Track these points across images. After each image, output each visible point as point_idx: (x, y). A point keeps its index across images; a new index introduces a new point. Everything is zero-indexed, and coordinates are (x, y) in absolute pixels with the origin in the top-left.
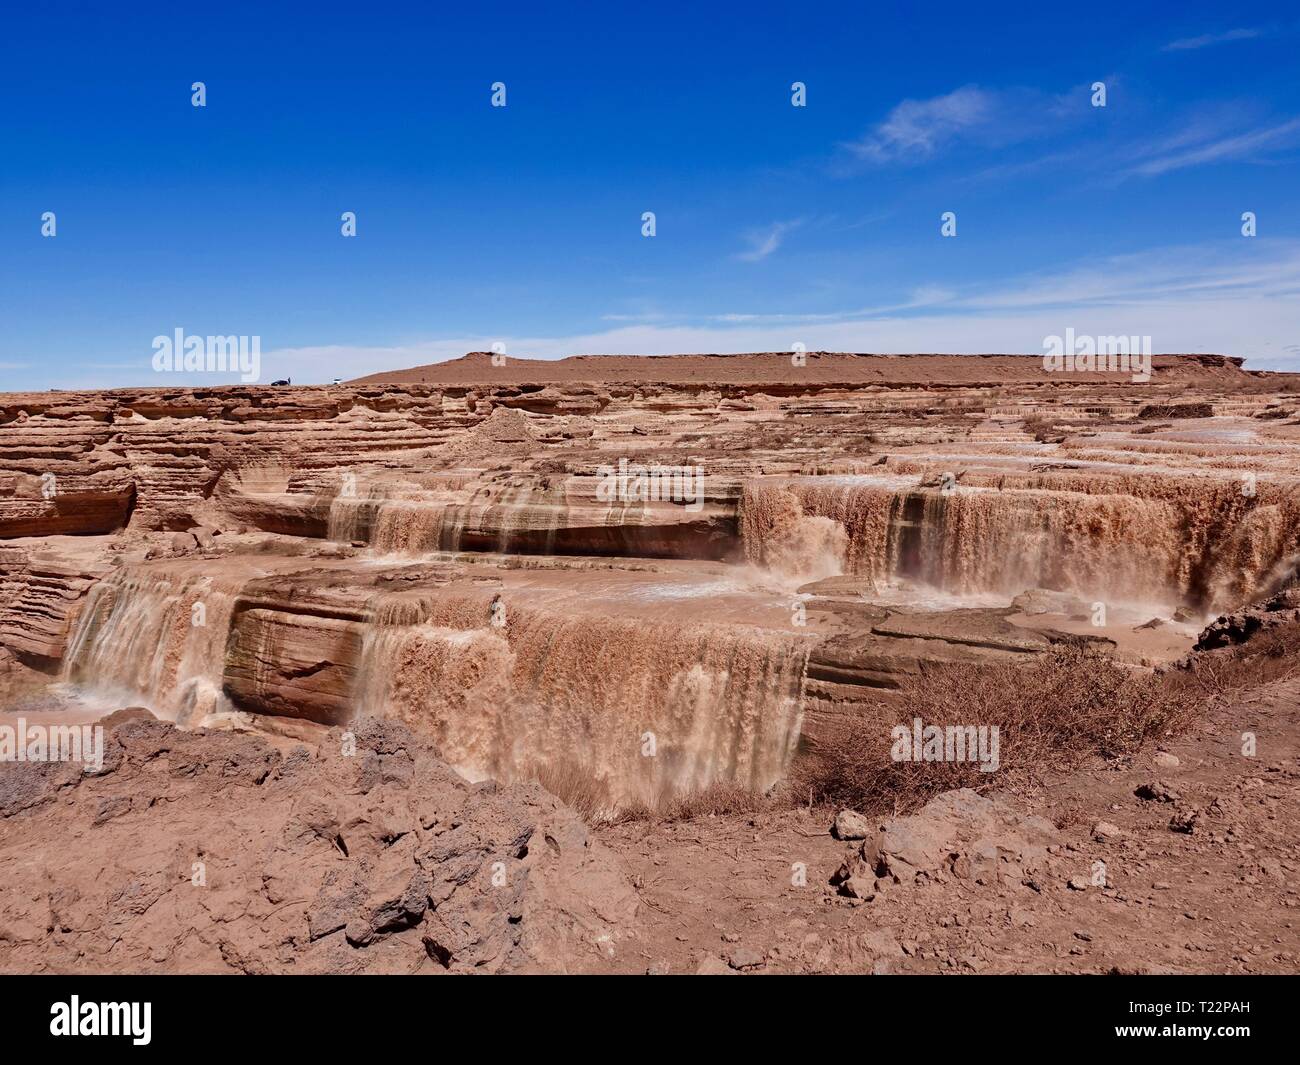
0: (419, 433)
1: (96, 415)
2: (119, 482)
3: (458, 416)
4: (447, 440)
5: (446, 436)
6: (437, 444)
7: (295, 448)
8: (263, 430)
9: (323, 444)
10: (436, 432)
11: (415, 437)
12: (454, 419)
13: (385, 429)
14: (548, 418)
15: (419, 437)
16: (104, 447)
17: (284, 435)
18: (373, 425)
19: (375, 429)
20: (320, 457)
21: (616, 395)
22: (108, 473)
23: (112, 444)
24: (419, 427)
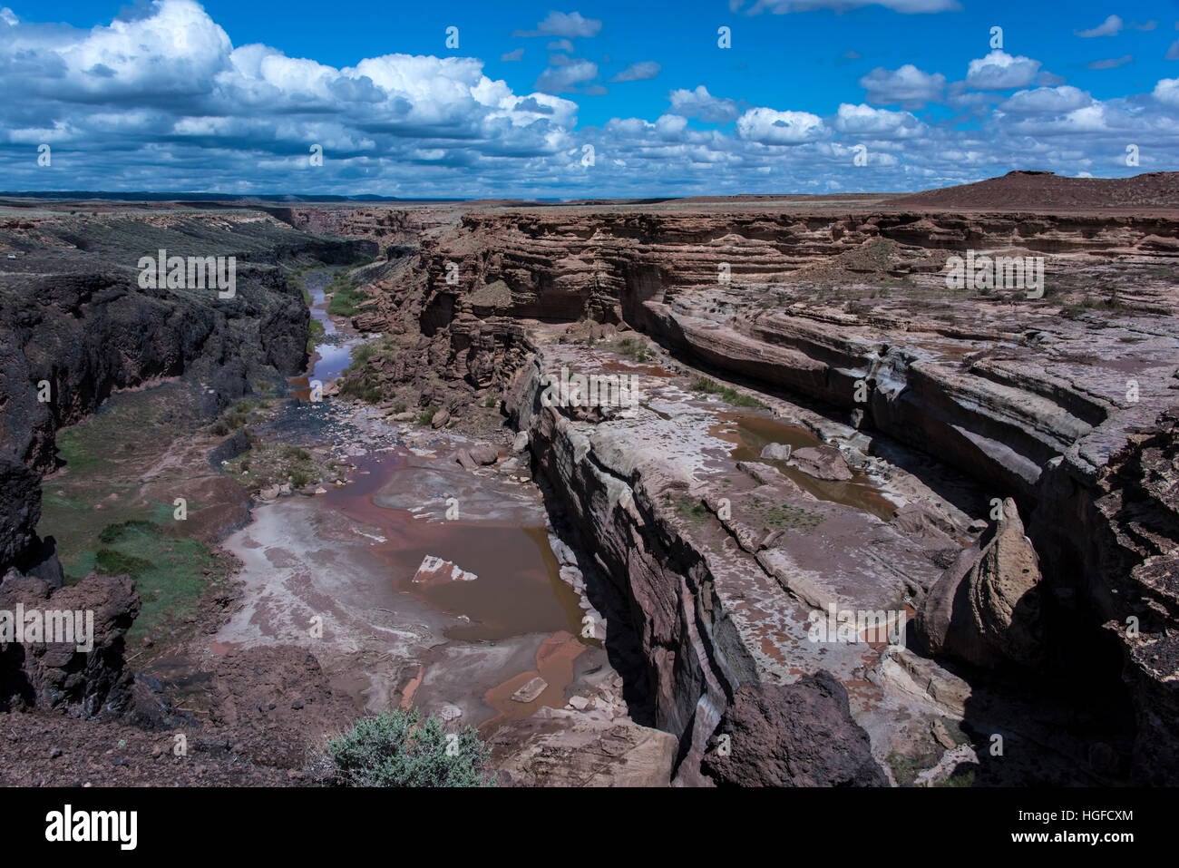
0: (776, 259)
1: (579, 233)
2: (577, 284)
3: (821, 244)
4: (803, 266)
5: (805, 262)
6: (791, 269)
7: (669, 267)
8: (654, 250)
9: (691, 264)
10: (797, 258)
11: (770, 262)
12: (814, 247)
13: (745, 254)
14: (914, 249)
15: (775, 262)
16: (577, 256)
17: (664, 255)
18: (736, 249)
19: (737, 253)
20: (686, 275)
21: (988, 228)
22: (569, 276)
23: (584, 255)
24: (779, 253)
